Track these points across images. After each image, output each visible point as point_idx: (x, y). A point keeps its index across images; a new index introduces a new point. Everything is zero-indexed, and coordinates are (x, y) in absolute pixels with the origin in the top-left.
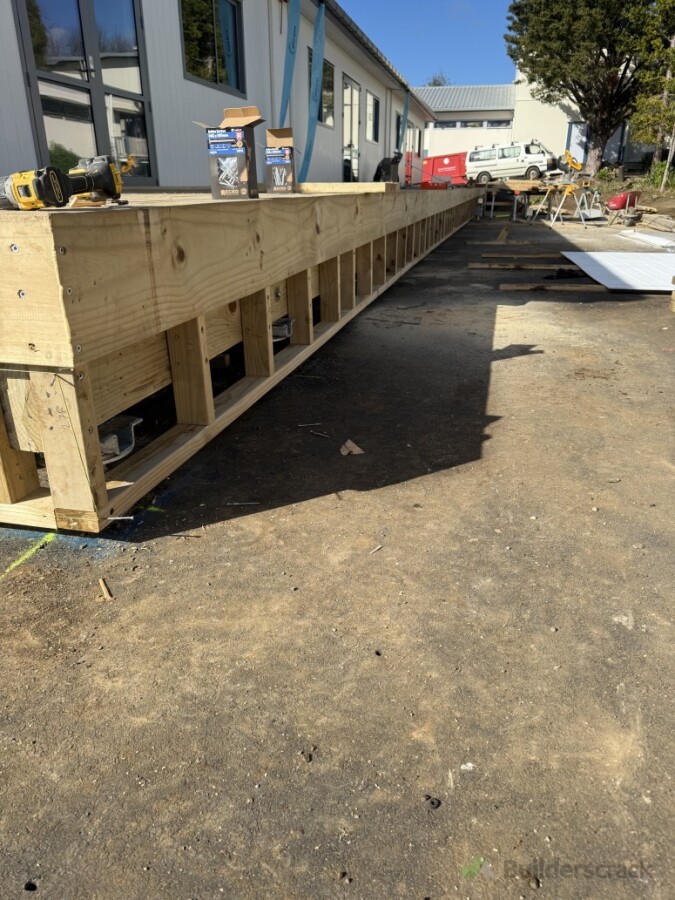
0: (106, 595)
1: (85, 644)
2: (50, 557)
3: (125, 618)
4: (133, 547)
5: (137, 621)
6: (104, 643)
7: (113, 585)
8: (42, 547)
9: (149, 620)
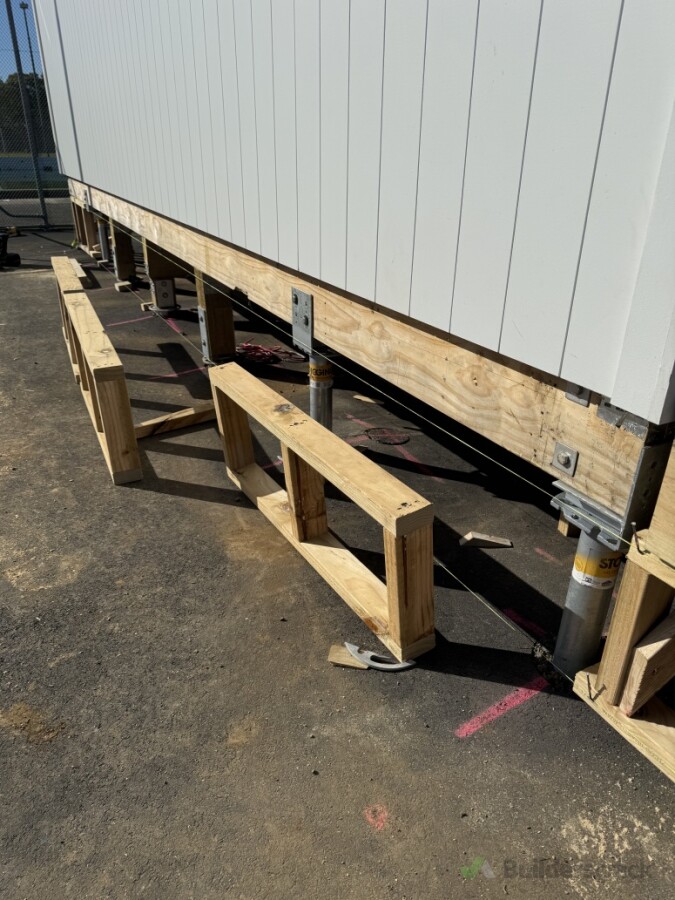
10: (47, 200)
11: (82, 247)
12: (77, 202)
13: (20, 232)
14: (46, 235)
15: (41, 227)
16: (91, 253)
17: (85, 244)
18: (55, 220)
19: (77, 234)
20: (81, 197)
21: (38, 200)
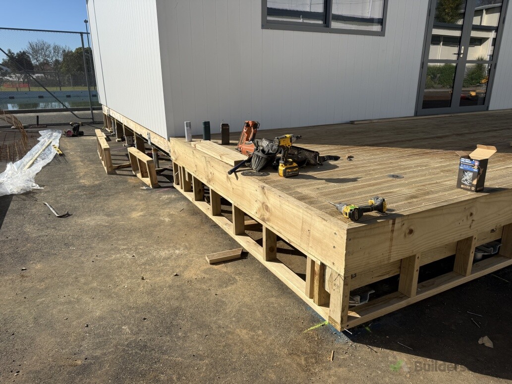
0: (331, 359)
1: (316, 373)
2: (323, 331)
3: (332, 372)
4: (350, 343)
5: (335, 375)
6: (321, 377)
7: (335, 356)
8: (323, 326)
9: (339, 378)
10: (94, 111)
11: (106, 129)
12: (105, 113)
13: (82, 124)
14: (93, 125)
15: (91, 122)
16: (109, 131)
17: (107, 128)
18: (96, 120)
19: (105, 125)
20: (107, 111)
21: (90, 112)
